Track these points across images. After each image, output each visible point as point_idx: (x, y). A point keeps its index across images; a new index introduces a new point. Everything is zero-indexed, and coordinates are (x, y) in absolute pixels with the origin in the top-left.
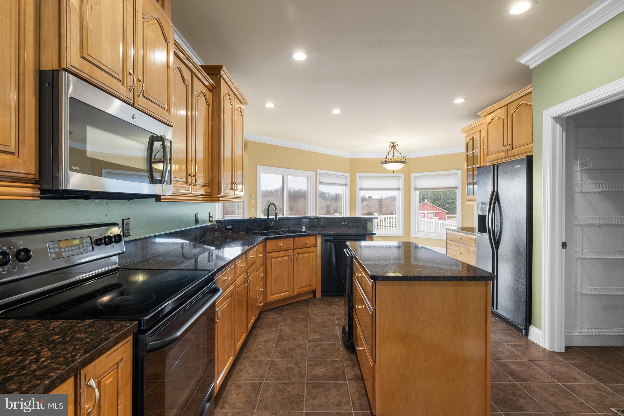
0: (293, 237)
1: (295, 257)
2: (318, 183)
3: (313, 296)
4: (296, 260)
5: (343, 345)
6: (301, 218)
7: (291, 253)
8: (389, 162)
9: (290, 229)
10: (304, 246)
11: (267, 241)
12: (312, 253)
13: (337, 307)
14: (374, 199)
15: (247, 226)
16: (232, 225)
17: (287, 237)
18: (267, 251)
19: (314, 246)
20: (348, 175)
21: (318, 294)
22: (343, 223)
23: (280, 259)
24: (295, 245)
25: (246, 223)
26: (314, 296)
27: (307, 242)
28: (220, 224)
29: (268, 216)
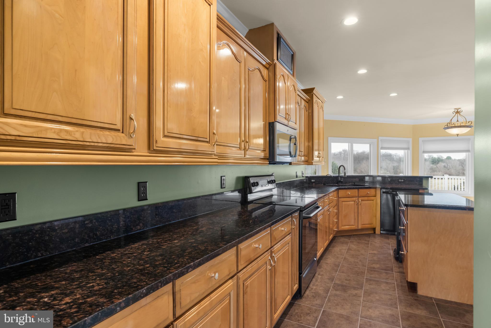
0: (358, 188)
1: (359, 202)
2: (380, 148)
3: (373, 232)
4: (360, 205)
5: (394, 258)
6: (364, 177)
7: (356, 199)
8: (452, 127)
9: (356, 184)
10: (366, 195)
11: (340, 190)
12: (372, 201)
13: (392, 240)
14: (455, 160)
15: (324, 180)
16: (315, 180)
17: (354, 188)
18: (340, 197)
19: (374, 196)
20: (410, 140)
21: (378, 231)
22: (400, 180)
23: (348, 203)
24: (359, 194)
25: (324, 179)
26: (375, 233)
27: (369, 193)
28: (307, 178)
29: (339, 174)
